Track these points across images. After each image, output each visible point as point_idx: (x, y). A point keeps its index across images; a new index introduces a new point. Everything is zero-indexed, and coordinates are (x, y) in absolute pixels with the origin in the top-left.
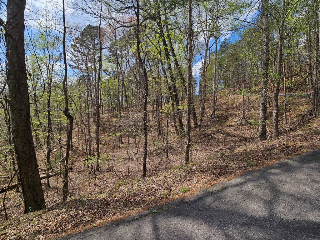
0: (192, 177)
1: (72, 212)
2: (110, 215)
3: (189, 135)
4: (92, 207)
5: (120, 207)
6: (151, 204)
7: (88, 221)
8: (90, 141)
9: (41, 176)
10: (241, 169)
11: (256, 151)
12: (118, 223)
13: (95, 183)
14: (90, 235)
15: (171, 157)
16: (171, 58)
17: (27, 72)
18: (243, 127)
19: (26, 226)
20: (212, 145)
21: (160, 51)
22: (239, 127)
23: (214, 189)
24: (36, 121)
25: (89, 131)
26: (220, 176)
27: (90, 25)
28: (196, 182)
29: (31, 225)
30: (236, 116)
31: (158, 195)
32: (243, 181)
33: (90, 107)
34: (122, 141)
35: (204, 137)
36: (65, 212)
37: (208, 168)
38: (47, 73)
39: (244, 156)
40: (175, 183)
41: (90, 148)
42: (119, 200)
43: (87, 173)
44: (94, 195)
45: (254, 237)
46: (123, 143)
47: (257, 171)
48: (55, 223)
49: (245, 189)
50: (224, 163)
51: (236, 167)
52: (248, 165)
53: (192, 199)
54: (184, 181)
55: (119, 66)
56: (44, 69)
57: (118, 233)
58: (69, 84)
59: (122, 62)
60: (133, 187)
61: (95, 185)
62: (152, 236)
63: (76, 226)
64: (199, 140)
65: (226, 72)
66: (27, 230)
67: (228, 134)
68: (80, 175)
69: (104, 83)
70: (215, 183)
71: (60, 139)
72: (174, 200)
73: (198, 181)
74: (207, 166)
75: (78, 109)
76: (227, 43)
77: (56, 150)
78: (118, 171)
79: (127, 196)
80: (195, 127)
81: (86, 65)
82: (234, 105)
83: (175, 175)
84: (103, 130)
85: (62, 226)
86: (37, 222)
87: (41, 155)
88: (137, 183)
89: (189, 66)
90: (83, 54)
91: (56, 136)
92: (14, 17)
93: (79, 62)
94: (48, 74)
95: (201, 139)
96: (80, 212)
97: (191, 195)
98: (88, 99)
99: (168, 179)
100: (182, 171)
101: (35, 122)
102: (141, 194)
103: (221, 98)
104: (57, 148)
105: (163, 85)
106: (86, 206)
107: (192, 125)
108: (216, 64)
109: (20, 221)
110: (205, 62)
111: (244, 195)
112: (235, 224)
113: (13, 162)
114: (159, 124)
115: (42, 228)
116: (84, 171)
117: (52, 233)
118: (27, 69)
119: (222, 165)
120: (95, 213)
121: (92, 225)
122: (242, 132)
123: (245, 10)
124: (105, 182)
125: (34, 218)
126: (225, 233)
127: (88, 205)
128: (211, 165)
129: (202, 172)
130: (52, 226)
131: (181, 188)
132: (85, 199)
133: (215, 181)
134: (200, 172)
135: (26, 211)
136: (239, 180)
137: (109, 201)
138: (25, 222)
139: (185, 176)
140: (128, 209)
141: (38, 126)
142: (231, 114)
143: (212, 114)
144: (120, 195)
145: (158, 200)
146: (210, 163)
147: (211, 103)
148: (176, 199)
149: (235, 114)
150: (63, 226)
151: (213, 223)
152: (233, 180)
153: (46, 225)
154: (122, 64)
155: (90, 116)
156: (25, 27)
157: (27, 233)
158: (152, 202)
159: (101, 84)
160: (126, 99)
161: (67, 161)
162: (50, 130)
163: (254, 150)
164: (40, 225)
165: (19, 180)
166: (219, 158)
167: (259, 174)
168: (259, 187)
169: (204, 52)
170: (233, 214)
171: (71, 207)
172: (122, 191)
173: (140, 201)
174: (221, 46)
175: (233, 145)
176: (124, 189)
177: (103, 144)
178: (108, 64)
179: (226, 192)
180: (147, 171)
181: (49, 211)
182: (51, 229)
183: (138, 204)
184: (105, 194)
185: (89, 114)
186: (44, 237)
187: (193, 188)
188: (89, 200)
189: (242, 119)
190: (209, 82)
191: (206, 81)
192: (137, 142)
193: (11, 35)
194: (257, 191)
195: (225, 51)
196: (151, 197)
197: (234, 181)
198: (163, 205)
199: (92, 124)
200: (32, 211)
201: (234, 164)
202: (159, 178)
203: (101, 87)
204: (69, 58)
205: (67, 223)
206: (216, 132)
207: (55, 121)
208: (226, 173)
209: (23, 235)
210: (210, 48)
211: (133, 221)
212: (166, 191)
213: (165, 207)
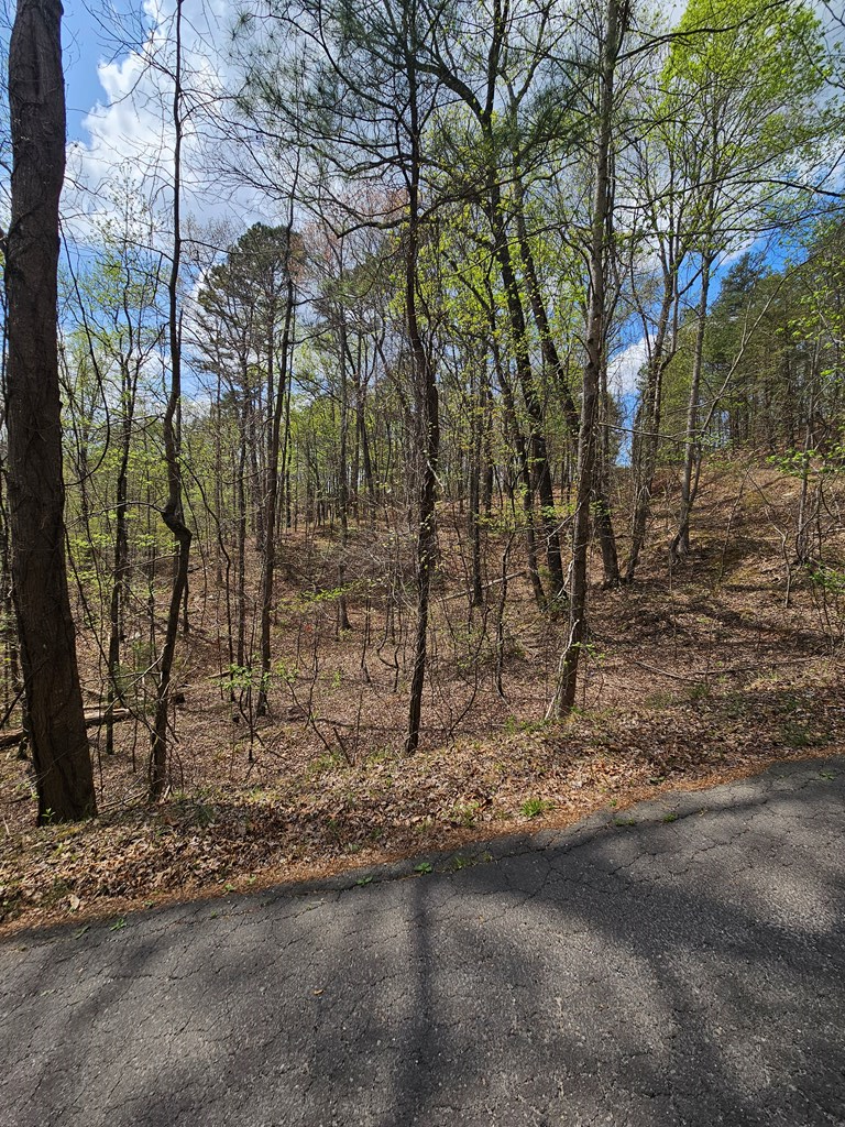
0: (570, 764)
1: (168, 839)
2: (281, 861)
3: (579, 614)
4: (230, 831)
5: (316, 841)
6: (417, 841)
7: (214, 871)
8: (243, 612)
9: (87, 716)
10: (758, 753)
11: (829, 688)
12: (304, 890)
13: (250, 755)
14: (214, 917)
15: (513, 688)
16: (533, 331)
17: (60, 385)
18: (795, 596)
19: (37, 862)
20: (670, 654)
21: (493, 308)
22: (779, 592)
23: (644, 813)
24: (83, 540)
25: (242, 580)
26: (674, 769)
27: (259, 224)
28: (580, 784)
29: (50, 861)
30: (771, 551)
31: (444, 815)
32: (758, 796)
33: (248, 499)
34: (346, 620)
35: (640, 623)
36: (150, 838)
37: (636, 739)
38: (120, 386)
39: (781, 705)
40: (508, 780)
41: (241, 635)
42: (316, 816)
43: (229, 720)
44: (238, 793)
45: (764, 999)
46: (349, 627)
47: (820, 765)
48: (117, 865)
49: (759, 825)
50: (698, 725)
51: (740, 744)
52: (788, 739)
53: (559, 841)
54: (542, 774)
55: (347, 363)
56: (113, 371)
57: (299, 920)
58: (187, 420)
59: (359, 349)
60: (364, 780)
61: (251, 759)
62: (407, 948)
63: (176, 884)
64: (621, 632)
65: (741, 381)
66: (39, 873)
67: (733, 619)
68: (206, 722)
69: (296, 418)
70: (652, 792)
71: (151, 600)
72: (495, 836)
73: (591, 782)
74: (634, 731)
75: (211, 503)
76: (751, 272)
77: (138, 635)
78: (327, 722)
79: (342, 806)
80: (608, 586)
81: (243, 359)
82: (767, 510)
83: (512, 751)
84: (286, 580)
85: (134, 877)
86: (68, 854)
87: (89, 649)
88: (381, 768)
89: (591, 365)
90: (233, 321)
91: (139, 590)
92: (30, 214)
93: (222, 350)
94: (124, 389)
95: (628, 628)
96: (193, 842)
97: (560, 824)
98: (241, 474)
99: (488, 764)
100: (538, 740)
101: (78, 541)
102: (387, 805)
103: (714, 480)
104: (141, 629)
105: (498, 428)
106: (211, 825)
107: (596, 577)
108: (699, 354)
109: (21, 846)
110: (659, 347)
111: (753, 848)
112: (701, 945)
113: (14, 665)
114: (477, 569)
115: (78, 876)
116: (218, 711)
117: (107, 893)
118: (61, 376)
119: (690, 733)
120: (235, 848)
121: (221, 887)
122: (792, 612)
123: (829, 144)
124: (283, 755)
125: (59, 842)
126: (659, 970)
127: (217, 821)
128: (649, 727)
129: (611, 750)
130: (107, 873)
131: (526, 798)
132: (211, 800)
133: (653, 787)
134: (601, 750)
135: (41, 821)
136: (744, 791)
137: (284, 818)
138: (36, 850)
139: (548, 760)
140: (340, 849)
141: (88, 556)
142: (752, 542)
143: (678, 539)
144: (322, 802)
145: (440, 830)
146: (645, 722)
147: (678, 499)
148: (504, 833)
149: (767, 544)
150: (139, 878)
151: (620, 934)
152: (722, 789)
153: (92, 869)
154: (359, 354)
155: (248, 530)
156: (62, 246)
157: (39, 884)
158: (421, 836)
159: (288, 423)
160: (369, 475)
161: (166, 674)
162: (121, 571)
163: (823, 684)
164: (74, 865)
165: (27, 722)
166: (684, 707)
167: (823, 777)
168: (815, 823)
169: (658, 308)
170: (701, 910)
171: (167, 823)
172: (328, 788)
173: (381, 827)
174: (726, 283)
175: (750, 658)
176: (336, 781)
177: (285, 627)
178: (314, 354)
179: (684, 829)
180: (423, 729)
181: (103, 826)
182: (105, 881)
183: (373, 838)
184: (275, 792)
185: (243, 522)
186: (83, 903)
187: (569, 804)
188: (222, 807)
189: (796, 563)
190: (672, 419)
191: (658, 417)
192: (396, 626)
193: (21, 273)
194: (803, 838)
195: (739, 305)
196: (417, 818)
197: (722, 794)
198: (455, 849)
199: (251, 556)
200: (55, 821)
201: (735, 732)
202: (456, 757)
203: (288, 434)
204: (192, 336)
205: (150, 871)
206: (687, 606)
207: (140, 541)
208: (696, 761)
209: (28, 888)
210: (678, 296)
211: (351, 888)
212: (474, 804)
213: (461, 858)
